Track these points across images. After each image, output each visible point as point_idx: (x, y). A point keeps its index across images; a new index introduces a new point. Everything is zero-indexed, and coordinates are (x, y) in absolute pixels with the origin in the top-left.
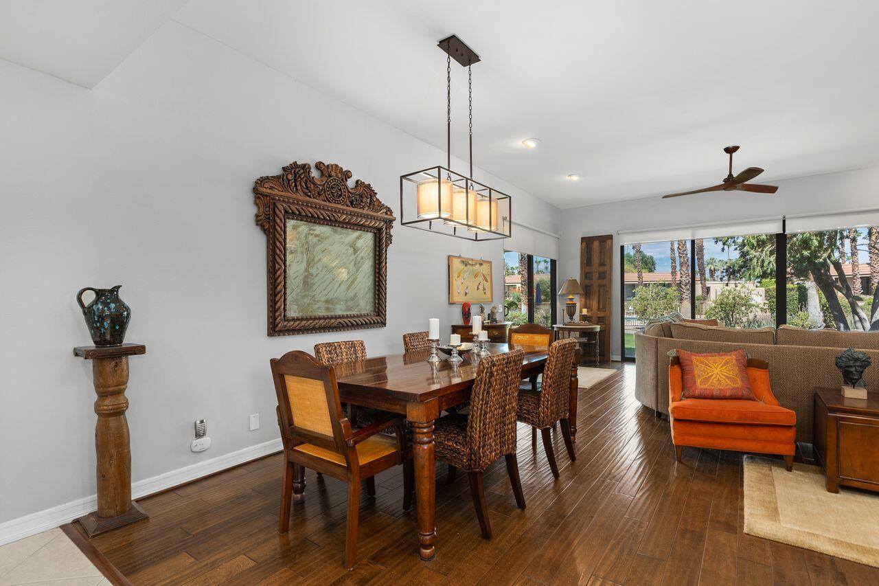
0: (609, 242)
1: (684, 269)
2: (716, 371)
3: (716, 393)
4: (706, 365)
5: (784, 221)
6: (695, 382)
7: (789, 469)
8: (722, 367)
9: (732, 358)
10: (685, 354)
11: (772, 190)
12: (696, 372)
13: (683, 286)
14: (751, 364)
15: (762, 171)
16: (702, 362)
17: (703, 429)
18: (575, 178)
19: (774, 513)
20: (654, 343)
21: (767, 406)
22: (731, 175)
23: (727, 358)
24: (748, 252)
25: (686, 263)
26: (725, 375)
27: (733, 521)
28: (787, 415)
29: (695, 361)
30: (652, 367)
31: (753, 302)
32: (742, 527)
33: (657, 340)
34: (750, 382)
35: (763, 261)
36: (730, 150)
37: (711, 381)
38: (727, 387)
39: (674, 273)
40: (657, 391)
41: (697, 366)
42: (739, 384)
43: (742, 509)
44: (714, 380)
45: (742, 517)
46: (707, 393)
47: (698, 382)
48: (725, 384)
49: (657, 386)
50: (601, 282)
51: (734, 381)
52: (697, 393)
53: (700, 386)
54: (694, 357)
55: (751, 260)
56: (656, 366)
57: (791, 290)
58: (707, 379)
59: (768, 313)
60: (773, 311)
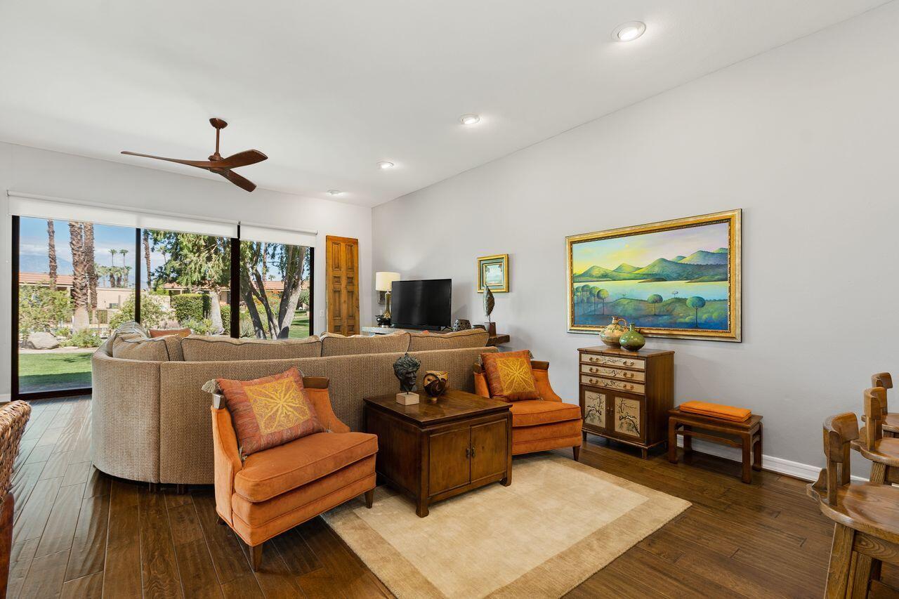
1: (80, 270)
2: (281, 403)
3: (286, 435)
4: (266, 396)
5: (239, 227)
6: (257, 427)
7: (368, 506)
8: (285, 395)
9: (289, 379)
10: (232, 385)
11: (250, 187)
12: (256, 410)
13: (78, 290)
14: (310, 384)
15: (263, 158)
16: (260, 394)
20: (153, 371)
22: (217, 153)
23: (286, 380)
24: (186, 255)
25: (82, 263)
26: (291, 407)
29: (250, 394)
30: (148, 412)
31: (164, 310)
33: (159, 368)
34: (316, 408)
37: (277, 419)
38: (297, 423)
39: (53, 274)
40: (158, 449)
41: (255, 401)
42: (307, 414)
44: (280, 417)
46: (277, 438)
47: (262, 425)
48: (295, 419)
49: (158, 443)
51: (303, 413)
52: (263, 442)
53: (265, 430)
54: (246, 388)
56: (158, 411)
57: (196, 298)
58: (272, 418)
59: (176, 321)
60: (181, 318)
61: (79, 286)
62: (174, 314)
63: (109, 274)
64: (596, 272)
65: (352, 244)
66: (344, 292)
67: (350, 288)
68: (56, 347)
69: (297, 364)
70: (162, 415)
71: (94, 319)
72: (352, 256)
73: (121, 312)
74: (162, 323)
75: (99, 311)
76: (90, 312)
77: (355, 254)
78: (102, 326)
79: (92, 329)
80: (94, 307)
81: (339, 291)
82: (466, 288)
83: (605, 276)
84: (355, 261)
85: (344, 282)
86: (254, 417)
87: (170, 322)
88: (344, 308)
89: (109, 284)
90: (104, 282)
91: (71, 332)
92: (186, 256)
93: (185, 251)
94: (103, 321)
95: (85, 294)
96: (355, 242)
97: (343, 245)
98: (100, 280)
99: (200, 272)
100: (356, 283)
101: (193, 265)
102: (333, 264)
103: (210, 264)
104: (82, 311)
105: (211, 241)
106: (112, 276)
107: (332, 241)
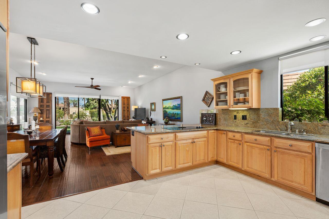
0: (50, 95)
1: (66, 104)
2: (96, 130)
3: (96, 135)
5: (100, 96)
7: (109, 147)
10: (88, 127)
11: (100, 89)
14: (101, 128)
15: (100, 86)
16: (93, 129)
17: (95, 143)
18: (44, 74)
19: (110, 152)
21: (105, 136)
22: (92, 85)
23: (97, 128)
27: (105, 155)
28: (109, 137)
29: (91, 129)
31: (87, 115)
32: (106, 155)
33: (79, 126)
34: (102, 132)
35: (94, 104)
36: (92, 79)
38: (98, 134)
39: (58, 104)
42: (100, 132)
43: (105, 153)
44: (96, 132)
45: (106, 154)
46: (95, 135)
47: (93, 133)
49: (80, 137)
50: (48, 108)
51: (99, 132)
52: (92, 136)
53: (93, 134)
55: (91, 103)
56: (80, 132)
57: (96, 111)
58: (94, 132)
59: (90, 118)
60: (92, 117)
61: (65, 108)
62: (90, 116)
63: (73, 102)
64: (166, 107)
65: (128, 98)
66: (126, 111)
67: (128, 109)
68: (60, 125)
69: (100, 125)
70: (80, 133)
71: (69, 117)
72: (128, 101)
73: (76, 115)
74: (87, 118)
75: (71, 115)
76: (68, 115)
77: (129, 101)
78: (71, 119)
79: (69, 120)
80: (69, 113)
81: (125, 110)
82: (148, 110)
83: (167, 108)
84: (129, 102)
85: (126, 108)
86: (91, 132)
87: (89, 118)
88: (126, 115)
89: (73, 106)
90: (72, 105)
91: (64, 121)
92: (90, 102)
93: (90, 100)
94: (72, 118)
95: (67, 110)
96: (129, 98)
97: (126, 99)
98: (70, 104)
99: (93, 106)
100: (129, 108)
101: (92, 104)
102: (123, 104)
103: (96, 104)
104: (66, 115)
105: (95, 99)
106: (74, 103)
107: (123, 98)
